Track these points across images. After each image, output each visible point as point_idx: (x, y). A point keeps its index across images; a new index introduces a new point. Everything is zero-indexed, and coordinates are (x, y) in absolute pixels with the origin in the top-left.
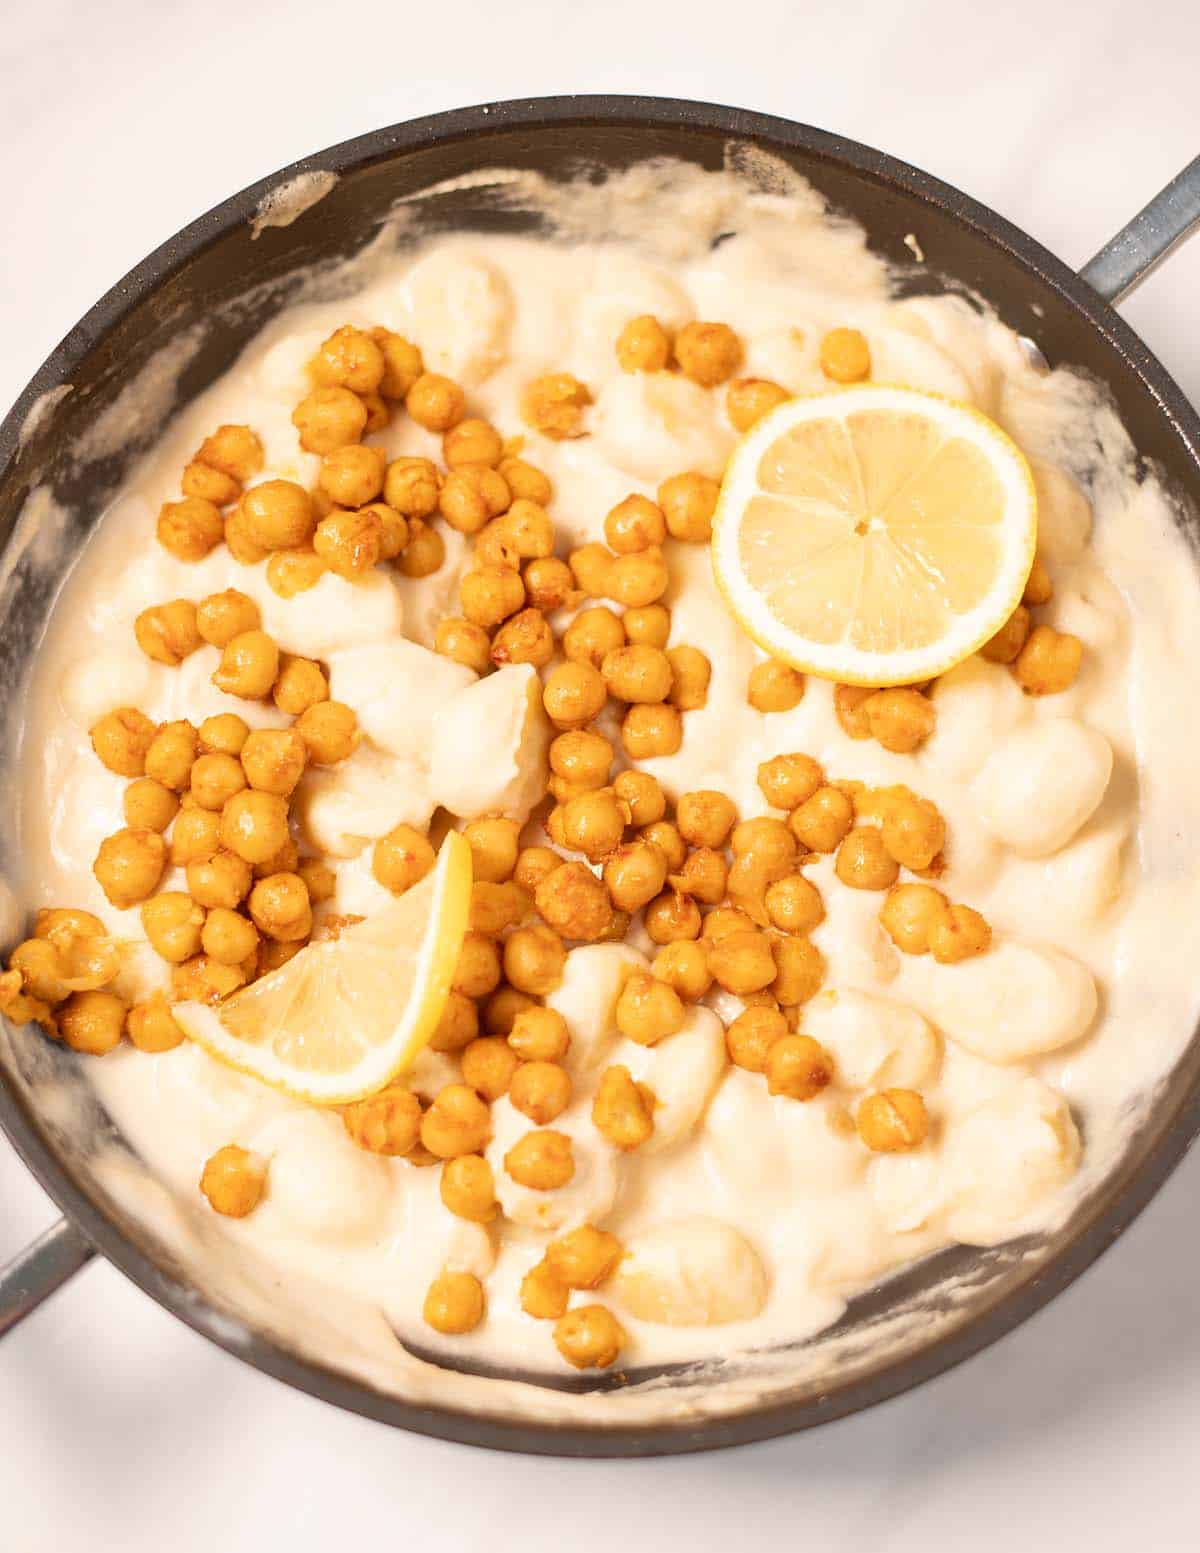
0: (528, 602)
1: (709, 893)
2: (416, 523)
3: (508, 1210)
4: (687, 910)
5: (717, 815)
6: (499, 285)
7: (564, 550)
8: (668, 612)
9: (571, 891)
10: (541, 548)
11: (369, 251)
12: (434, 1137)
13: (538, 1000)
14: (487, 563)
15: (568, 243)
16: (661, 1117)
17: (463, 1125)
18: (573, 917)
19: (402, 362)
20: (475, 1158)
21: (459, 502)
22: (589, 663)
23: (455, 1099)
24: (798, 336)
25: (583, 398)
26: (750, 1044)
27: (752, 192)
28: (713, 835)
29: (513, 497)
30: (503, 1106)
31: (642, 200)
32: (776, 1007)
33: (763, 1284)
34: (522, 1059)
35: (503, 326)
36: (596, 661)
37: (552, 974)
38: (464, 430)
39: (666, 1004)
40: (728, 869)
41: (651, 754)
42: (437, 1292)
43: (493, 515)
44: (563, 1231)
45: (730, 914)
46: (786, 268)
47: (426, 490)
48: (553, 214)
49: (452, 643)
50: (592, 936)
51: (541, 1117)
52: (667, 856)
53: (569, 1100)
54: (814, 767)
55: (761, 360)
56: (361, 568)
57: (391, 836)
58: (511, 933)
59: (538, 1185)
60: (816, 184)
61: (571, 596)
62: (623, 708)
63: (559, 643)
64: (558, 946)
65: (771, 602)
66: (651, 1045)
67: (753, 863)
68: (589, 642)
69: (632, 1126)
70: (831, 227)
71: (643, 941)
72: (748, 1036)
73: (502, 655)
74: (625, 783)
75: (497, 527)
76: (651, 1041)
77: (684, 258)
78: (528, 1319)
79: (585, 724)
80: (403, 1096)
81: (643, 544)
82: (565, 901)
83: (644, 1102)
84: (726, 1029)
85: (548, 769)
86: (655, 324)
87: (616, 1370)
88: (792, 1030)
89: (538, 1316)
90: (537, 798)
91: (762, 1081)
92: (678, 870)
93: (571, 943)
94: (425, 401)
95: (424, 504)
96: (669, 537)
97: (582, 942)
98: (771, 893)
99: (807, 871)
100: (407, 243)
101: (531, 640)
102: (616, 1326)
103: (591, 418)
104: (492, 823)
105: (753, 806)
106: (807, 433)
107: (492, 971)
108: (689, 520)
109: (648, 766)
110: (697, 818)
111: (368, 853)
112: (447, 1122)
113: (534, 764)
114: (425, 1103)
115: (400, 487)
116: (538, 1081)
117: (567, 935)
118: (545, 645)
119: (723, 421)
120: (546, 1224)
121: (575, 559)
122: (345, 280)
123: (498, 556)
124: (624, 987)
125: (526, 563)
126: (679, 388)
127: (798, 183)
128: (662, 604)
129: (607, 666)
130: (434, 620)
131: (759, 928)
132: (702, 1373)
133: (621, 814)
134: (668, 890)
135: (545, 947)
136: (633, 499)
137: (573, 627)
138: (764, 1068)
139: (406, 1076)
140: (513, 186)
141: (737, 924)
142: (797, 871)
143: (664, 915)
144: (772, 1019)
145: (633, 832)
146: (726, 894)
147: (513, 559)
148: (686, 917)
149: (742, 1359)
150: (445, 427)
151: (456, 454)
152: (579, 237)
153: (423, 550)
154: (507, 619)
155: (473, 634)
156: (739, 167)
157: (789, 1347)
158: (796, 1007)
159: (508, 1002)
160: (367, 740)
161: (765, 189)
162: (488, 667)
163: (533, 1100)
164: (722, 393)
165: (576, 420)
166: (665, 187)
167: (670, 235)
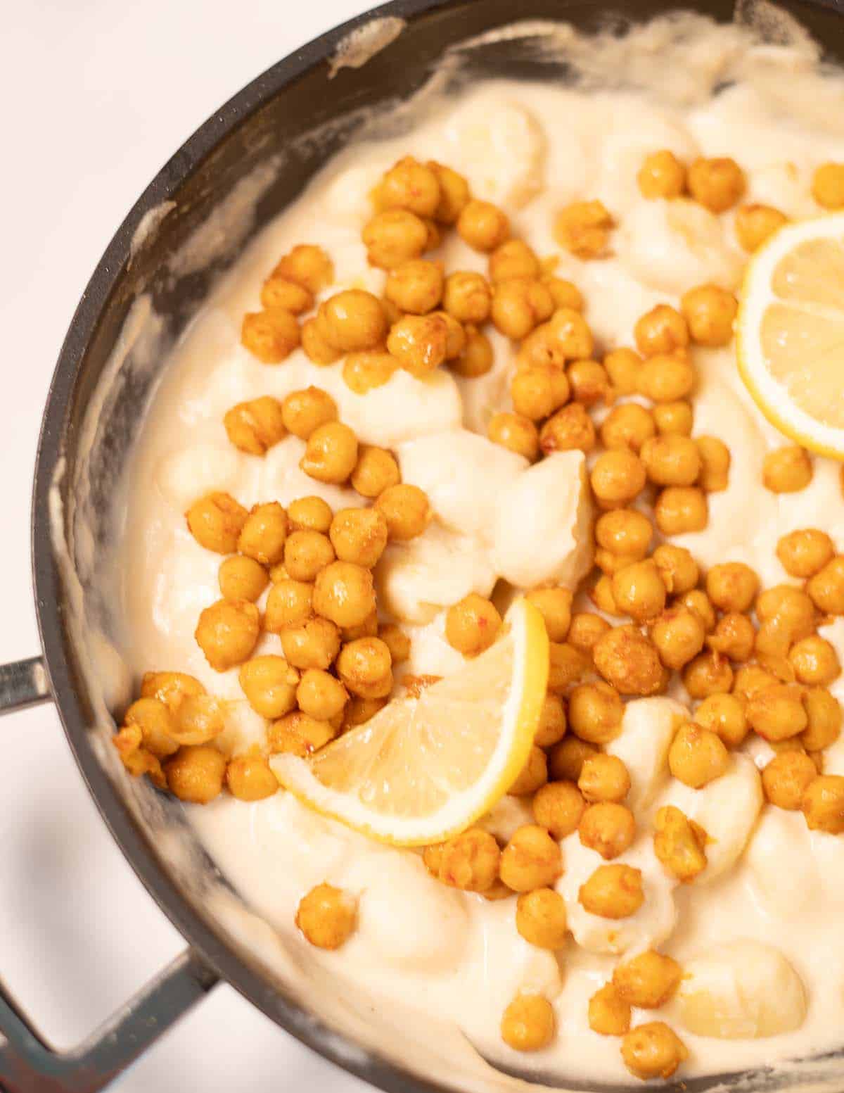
0: (572, 398)
1: (740, 652)
2: (471, 330)
3: (579, 937)
4: (722, 667)
5: (744, 583)
6: (535, 125)
7: (599, 355)
8: (691, 407)
9: (628, 650)
10: (584, 350)
11: (421, 96)
12: (512, 872)
13: (596, 748)
14: (534, 364)
15: (591, 90)
16: (713, 852)
17: (540, 861)
18: (631, 672)
19: (455, 191)
20: (547, 892)
21: (510, 310)
22: (627, 450)
23: (531, 839)
24: (792, 169)
25: (608, 224)
26: (786, 785)
27: (755, 44)
28: (742, 601)
29: (555, 306)
30: (572, 845)
31: (659, 52)
32: (803, 752)
33: (804, 999)
34: (590, 801)
35: (540, 158)
36: (635, 449)
37: (612, 725)
38: (508, 249)
39: (714, 749)
40: (756, 633)
41: (682, 530)
42: (513, 1014)
43: (539, 321)
44: (629, 956)
45: (756, 672)
46: (779, 112)
47: (481, 299)
48: (579, 64)
49: (506, 434)
50: (644, 690)
51: (610, 853)
52: (704, 620)
53: (635, 835)
54: (826, 540)
55: (761, 189)
56: (431, 366)
57: (463, 603)
58: (576, 688)
59: (611, 913)
60: (816, 34)
61: (609, 392)
62: (656, 490)
63: (599, 435)
64: (617, 699)
65: (793, 393)
66: (700, 787)
67: (780, 624)
68: (627, 432)
69: (690, 859)
70: (824, 74)
71: (683, 695)
72: (785, 777)
73: (552, 444)
74: (663, 556)
75: (543, 333)
76: (698, 784)
77: (689, 104)
78: (594, 1036)
79: (627, 503)
80: (484, 837)
81: (670, 346)
82: (624, 658)
83: (697, 837)
84: (761, 773)
85: (595, 544)
86: (670, 157)
87: (676, 1080)
88: (819, 771)
89: (606, 1034)
90: (585, 569)
91: (800, 817)
92: (711, 631)
93: (626, 696)
94: (475, 224)
95: (478, 313)
96: (693, 342)
97: (637, 695)
98: (796, 649)
99: (823, 631)
100: (454, 88)
101: (578, 430)
102: (677, 1042)
103: (617, 241)
104: (549, 592)
105: (772, 575)
106: (811, 249)
107: (560, 722)
108: (712, 325)
109: (681, 541)
110: (729, 586)
111: (441, 620)
112: (525, 857)
113: (585, 539)
114: (502, 844)
115: (458, 297)
116: (606, 820)
117: (623, 689)
118: (589, 436)
119: (732, 241)
120: (614, 949)
121: (610, 362)
122: (400, 120)
123: (543, 357)
124: (675, 734)
125: (568, 363)
126: (694, 213)
127: (799, 34)
128: (686, 399)
129: (646, 453)
130: (487, 415)
131: (783, 682)
132: (756, 1081)
133: (664, 583)
134: (705, 651)
135: (607, 700)
136: (660, 309)
137: (611, 419)
138: (800, 806)
139: (485, 819)
140: (548, 38)
141: (766, 680)
142: (815, 633)
143: (703, 673)
144: (802, 762)
145: (672, 599)
146: (754, 652)
147: (559, 360)
148: (722, 674)
149: (790, 1067)
150: (490, 248)
151: (503, 269)
152: (599, 85)
153: (477, 351)
154: (555, 412)
155: (524, 426)
156: (748, 21)
157: (831, 1055)
158: (819, 752)
159: (573, 751)
160: (437, 519)
161: (767, 39)
162: (538, 455)
163: (604, 837)
164: (729, 219)
165: (604, 241)
166: (679, 39)
167: (680, 83)
